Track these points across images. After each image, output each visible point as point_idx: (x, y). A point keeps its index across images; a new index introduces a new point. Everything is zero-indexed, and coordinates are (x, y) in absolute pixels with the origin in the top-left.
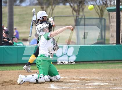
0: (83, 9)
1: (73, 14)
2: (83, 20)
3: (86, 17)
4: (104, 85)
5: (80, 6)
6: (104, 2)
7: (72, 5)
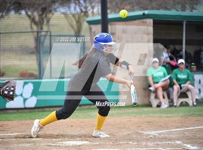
0: (48, 21)
1: (32, 28)
2: (48, 38)
3: (52, 34)
4: (83, 145)
5: (44, 15)
6: (82, 8)
7: (29, 13)
